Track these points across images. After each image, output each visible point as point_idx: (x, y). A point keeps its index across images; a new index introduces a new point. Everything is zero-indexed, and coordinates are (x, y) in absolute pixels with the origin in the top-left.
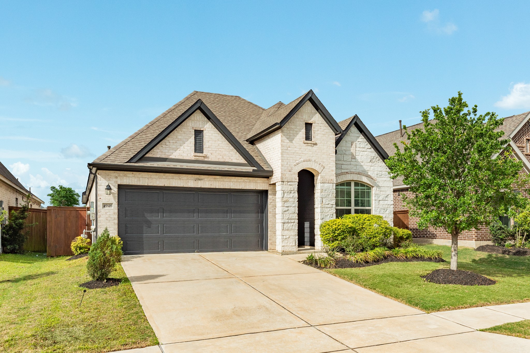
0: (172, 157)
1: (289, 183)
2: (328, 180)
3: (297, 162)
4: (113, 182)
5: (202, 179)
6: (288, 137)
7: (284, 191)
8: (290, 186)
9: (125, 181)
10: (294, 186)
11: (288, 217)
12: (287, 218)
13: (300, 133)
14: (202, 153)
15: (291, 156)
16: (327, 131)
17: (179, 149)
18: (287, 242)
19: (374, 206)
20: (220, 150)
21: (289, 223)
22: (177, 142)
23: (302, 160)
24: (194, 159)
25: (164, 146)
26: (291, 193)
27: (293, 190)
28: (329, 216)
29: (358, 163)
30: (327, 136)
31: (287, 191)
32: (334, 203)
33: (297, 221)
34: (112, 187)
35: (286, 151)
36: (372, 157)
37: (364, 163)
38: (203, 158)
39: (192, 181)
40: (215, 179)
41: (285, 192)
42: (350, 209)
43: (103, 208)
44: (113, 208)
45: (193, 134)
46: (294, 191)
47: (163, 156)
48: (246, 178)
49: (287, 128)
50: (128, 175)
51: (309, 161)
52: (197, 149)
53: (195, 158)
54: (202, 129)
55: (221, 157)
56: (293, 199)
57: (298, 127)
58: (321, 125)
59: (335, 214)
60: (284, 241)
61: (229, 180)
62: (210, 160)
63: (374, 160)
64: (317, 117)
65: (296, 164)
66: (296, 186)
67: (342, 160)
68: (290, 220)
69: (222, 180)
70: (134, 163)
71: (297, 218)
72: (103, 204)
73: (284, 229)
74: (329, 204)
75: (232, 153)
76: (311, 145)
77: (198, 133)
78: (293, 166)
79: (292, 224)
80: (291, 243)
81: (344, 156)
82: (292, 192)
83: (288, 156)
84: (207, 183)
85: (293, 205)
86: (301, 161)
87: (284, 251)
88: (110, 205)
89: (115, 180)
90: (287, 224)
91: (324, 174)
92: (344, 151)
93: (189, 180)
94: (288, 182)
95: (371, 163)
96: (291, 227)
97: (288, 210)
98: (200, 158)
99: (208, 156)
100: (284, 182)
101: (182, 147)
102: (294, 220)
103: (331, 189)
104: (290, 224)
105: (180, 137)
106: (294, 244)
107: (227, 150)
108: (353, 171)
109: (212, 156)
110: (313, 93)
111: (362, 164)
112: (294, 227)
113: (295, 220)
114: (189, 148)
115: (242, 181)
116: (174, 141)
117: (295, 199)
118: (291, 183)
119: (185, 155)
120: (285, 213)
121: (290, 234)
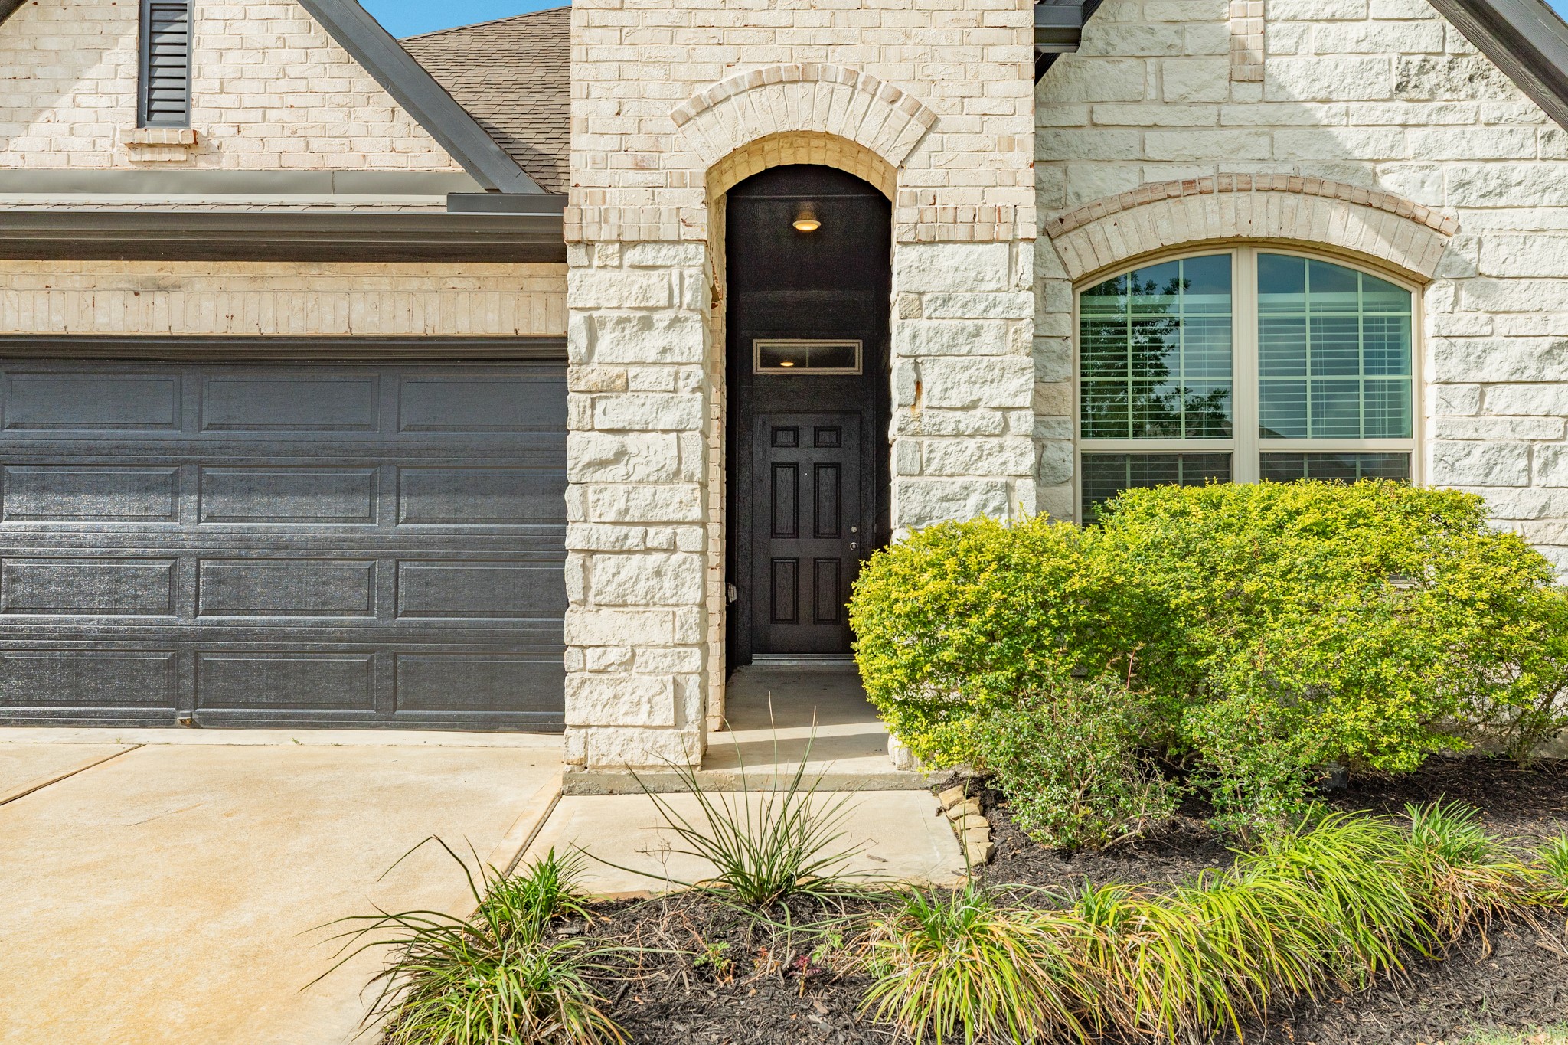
0: (6, 160)
1: (633, 256)
2: (965, 216)
3: (702, 90)
5: (177, 287)
7: (596, 314)
8: (640, 278)
10: (675, 272)
11: (621, 504)
12: (611, 516)
14: (184, 124)
15: (654, 51)
17: (47, 114)
18: (608, 693)
19: (1431, 430)
20: (290, 99)
21: (630, 552)
22: (39, 71)
23: (744, 72)
24: (132, 167)
26: (646, 324)
27: (664, 302)
28: (974, 500)
29: (1288, 109)
31: (616, 314)
32: (1025, 399)
36: (1416, 60)
37: (1337, 107)
38: (180, 156)
39: (117, 300)
40: (254, 279)
41: (602, 324)
42: (1228, 457)
45: (128, 20)
46: (670, 314)
52: (156, 106)
53: (135, 157)
55: (294, 144)
56: (667, 369)
59: (1030, 483)
60: (587, 687)
62: (227, 164)
63: (1429, 81)
65: (692, 112)
66: (687, 273)
67: (1152, 94)
68: (636, 532)
73: (592, 599)
74: (974, 405)
75: (364, 113)
78: (670, 126)
79: (656, 558)
80: (645, 707)
81: (1168, 63)
82: (662, 319)
83: (627, 53)
84: (207, 305)
85: (669, 419)
86: (735, 82)
87: (582, 764)
90: (615, 559)
91: (936, 176)
92: (1167, 34)
93: (100, 297)
94: (625, 245)
95: (1400, 105)
96: (642, 586)
97: (621, 454)
98: (167, 156)
99: (215, 142)
100: (590, 244)
101: (66, 100)
102: (669, 530)
103: (993, 286)
104: (638, 557)
105: (51, 44)
106: (665, 714)
107: (338, 99)
108: (1243, 169)
109: (238, 139)
111: (1321, 113)
112: (668, 583)
113: (680, 530)
114: (105, 101)
115: (428, 284)
116: (20, 71)
117: (683, 371)
118: (647, 256)
119: (78, 143)
120: (599, 475)
121: (639, 638)
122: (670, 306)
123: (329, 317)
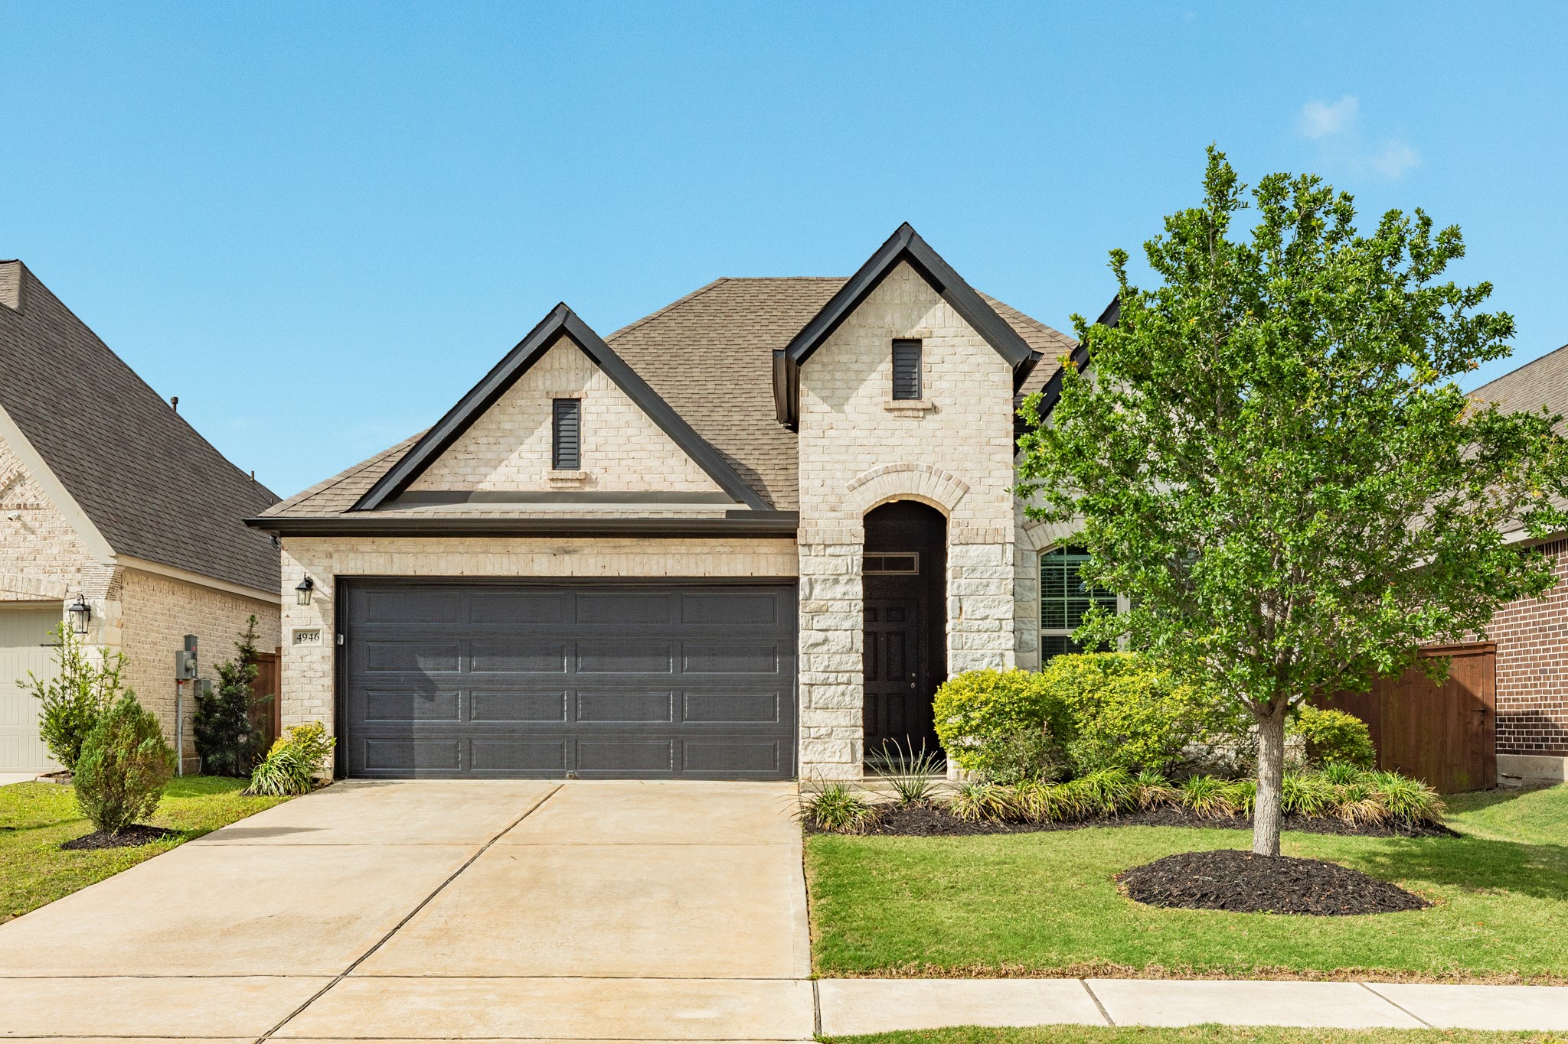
0: (486, 486)
1: (830, 550)
2: (982, 532)
3: (861, 475)
4: (320, 569)
5: (575, 551)
6: (827, 393)
7: (813, 577)
8: (834, 561)
9: (352, 564)
10: (849, 558)
11: (826, 663)
12: (821, 668)
13: (874, 375)
14: (578, 467)
15: (839, 457)
16: (982, 360)
17: (505, 462)
18: (821, 748)
20: (632, 454)
21: (830, 684)
22: (501, 440)
23: (880, 467)
24: (551, 490)
25: (461, 456)
26: (836, 582)
27: (844, 571)
28: (986, 660)
30: (978, 376)
31: (823, 577)
32: (1010, 615)
33: (859, 678)
34: (317, 582)
35: (820, 442)
38: (577, 484)
39: (544, 559)
40: (615, 547)
41: (816, 581)
43: (295, 643)
44: (319, 643)
45: (547, 413)
46: (847, 577)
47: (460, 487)
48: (721, 541)
49: (823, 365)
50: (361, 548)
51: (908, 469)
52: (561, 457)
53: (553, 485)
54: (575, 396)
55: (635, 478)
56: (846, 602)
57: (864, 358)
58: (956, 341)
59: (1012, 652)
60: (811, 746)
61: (661, 550)
62: (600, 488)
64: (939, 314)
65: (857, 485)
66: (855, 558)
68: (833, 675)
69: (638, 550)
70: (369, 513)
71: (860, 667)
72: (295, 631)
73: (813, 706)
74: (986, 618)
75: (671, 461)
76: (916, 414)
77: (565, 408)
78: (847, 491)
79: (842, 688)
80: (838, 754)
82: (843, 579)
83: (826, 458)
84: (592, 561)
85: (847, 625)
86: (876, 471)
87: (809, 781)
88: (314, 634)
89: (325, 562)
90: (823, 688)
91: (968, 514)
93: (535, 556)
94: (826, 546)
96: (835, 700)
97: (826, 641)
98: (569, 484)
99: (594, 477)
100: (810, 546)
101: (515, 455)
102: (848, 675)
103: (995, 564)
104: (833, 687)
105: (507, 426)
106: (847, 757)
107: (657, 454)
109: (606, 475)
110: (913, 233)
112: (848, 699)
113: (853, 674)
114: (536, 456)
115: (706, 550)
116: (491, 440)
117: (853, 602)
118: (837, 550)
119: (523, 477)
120: (815, 650)
121: (835, 723)
122: (847, 573)
123: (655, 567)
